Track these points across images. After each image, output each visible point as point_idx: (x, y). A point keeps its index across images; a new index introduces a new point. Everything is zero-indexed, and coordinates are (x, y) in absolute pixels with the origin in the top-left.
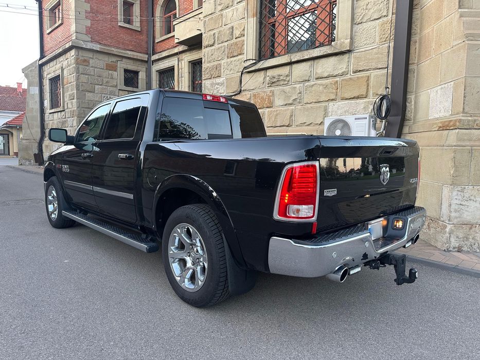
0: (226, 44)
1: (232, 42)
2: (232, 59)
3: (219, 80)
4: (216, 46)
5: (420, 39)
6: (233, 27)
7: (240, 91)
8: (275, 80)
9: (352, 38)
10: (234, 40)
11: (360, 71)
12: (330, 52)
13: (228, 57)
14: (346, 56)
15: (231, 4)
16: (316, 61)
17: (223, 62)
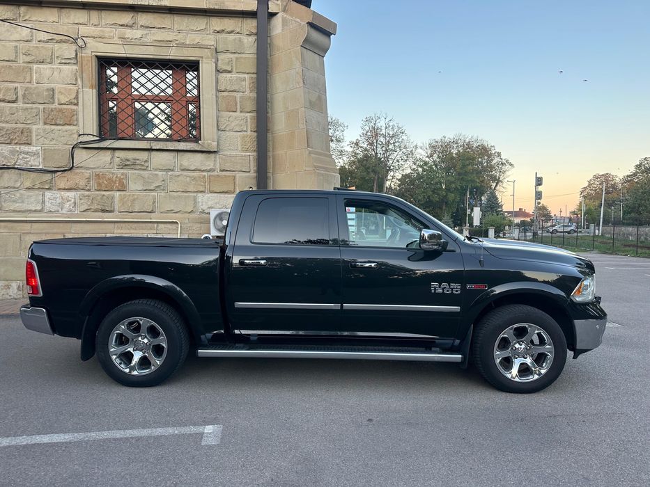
0: (41, 107)
1: (53, 106)
2: (53, 127)
3: (26, 148)
4: (20, 104)
5: (273, 156)
6: (53, 90)
7: (71, 168)
8: (128, 163)
9: (218, 142)
10: (56, 105)
11: (227, 171)
12: (196, 149)
13: (45, 124)
14: (212, 156)
15: (49, 60)
16: (180, 154)
17: (34, 127)
